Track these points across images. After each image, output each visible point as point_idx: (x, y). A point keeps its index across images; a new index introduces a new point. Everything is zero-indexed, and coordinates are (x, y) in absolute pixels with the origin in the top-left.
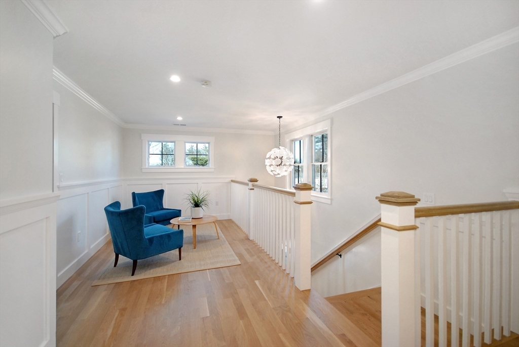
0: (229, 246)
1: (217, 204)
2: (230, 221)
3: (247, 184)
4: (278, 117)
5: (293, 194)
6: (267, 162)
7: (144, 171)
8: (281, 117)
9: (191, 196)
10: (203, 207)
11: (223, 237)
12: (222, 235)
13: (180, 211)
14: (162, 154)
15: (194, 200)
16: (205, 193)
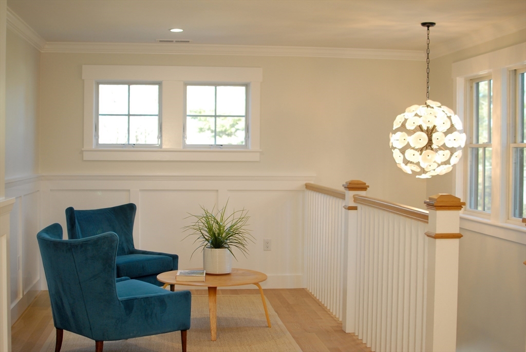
0: (293, 341)
1: (267, 246)
2: (302, 293)
3: (342, 196)
4: (424, 24)
5: (424, 218)
6: (397, 140)
7: (87, 156)
8: (433, 24)
9: (203, 220)
10: (233, 248)
11: (280, 322)
12: (278, 319)
13: (175, 258)
14: (129, 115)
15: (210, 229)
16: (237, 216)
